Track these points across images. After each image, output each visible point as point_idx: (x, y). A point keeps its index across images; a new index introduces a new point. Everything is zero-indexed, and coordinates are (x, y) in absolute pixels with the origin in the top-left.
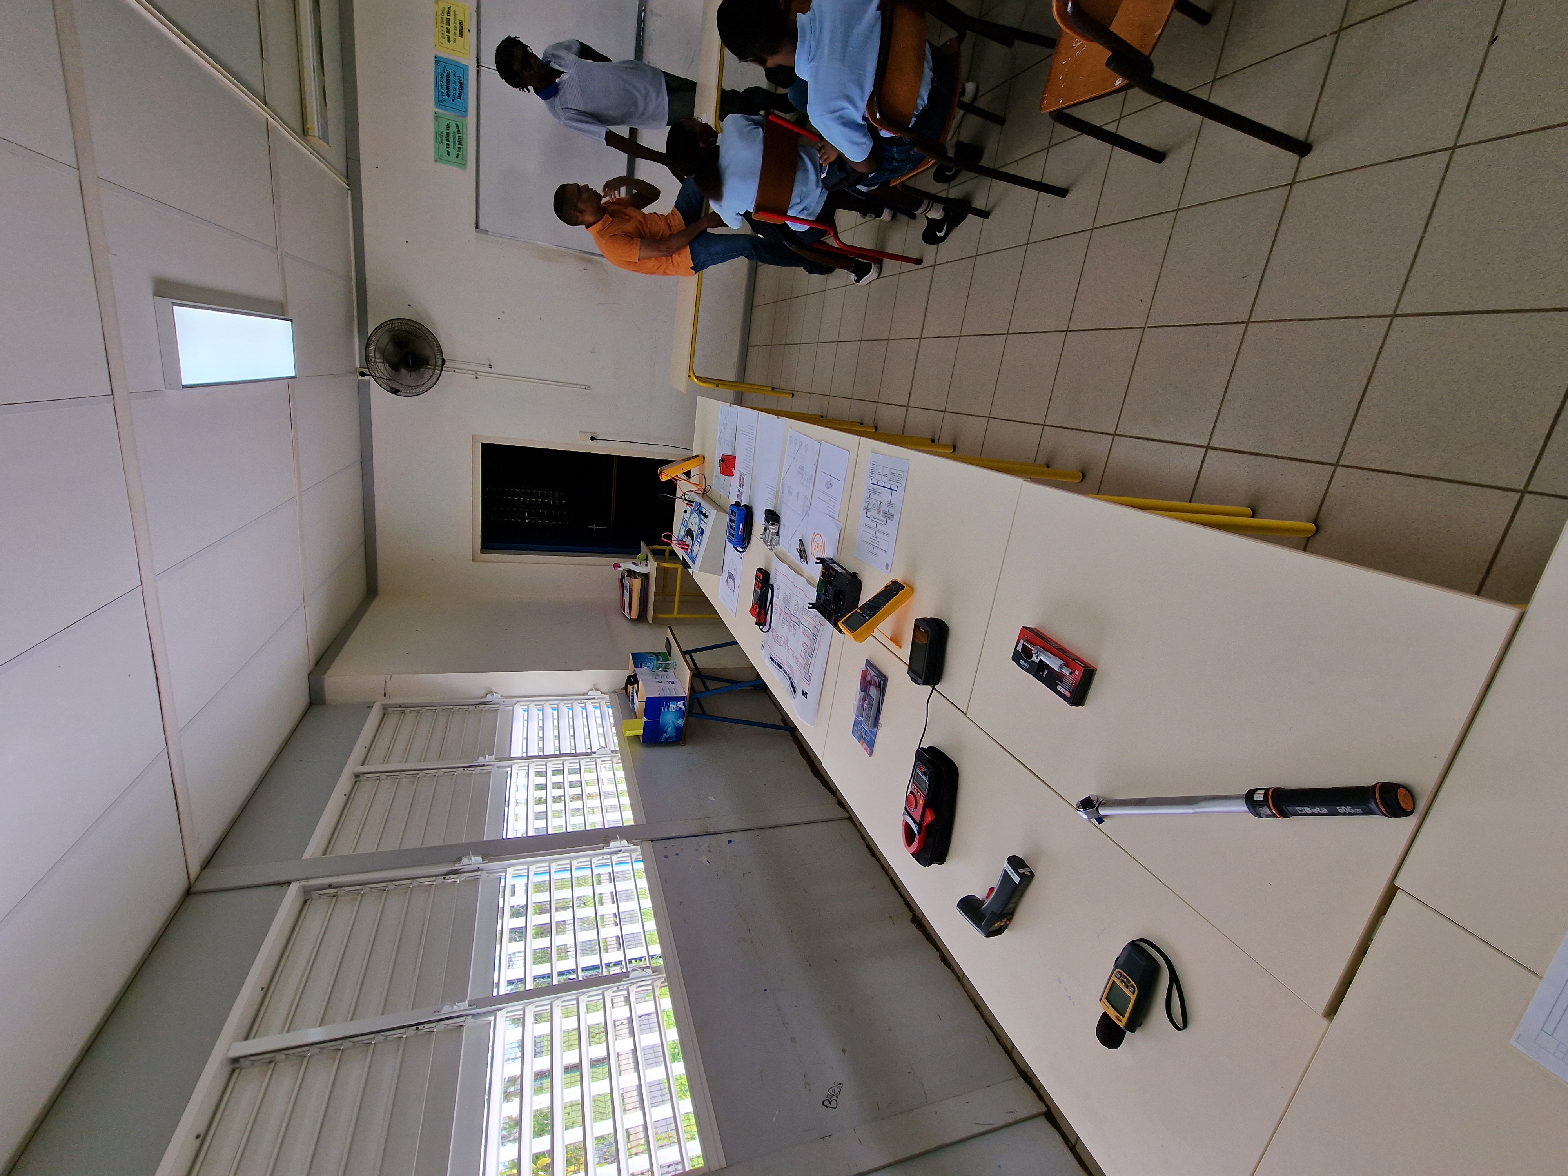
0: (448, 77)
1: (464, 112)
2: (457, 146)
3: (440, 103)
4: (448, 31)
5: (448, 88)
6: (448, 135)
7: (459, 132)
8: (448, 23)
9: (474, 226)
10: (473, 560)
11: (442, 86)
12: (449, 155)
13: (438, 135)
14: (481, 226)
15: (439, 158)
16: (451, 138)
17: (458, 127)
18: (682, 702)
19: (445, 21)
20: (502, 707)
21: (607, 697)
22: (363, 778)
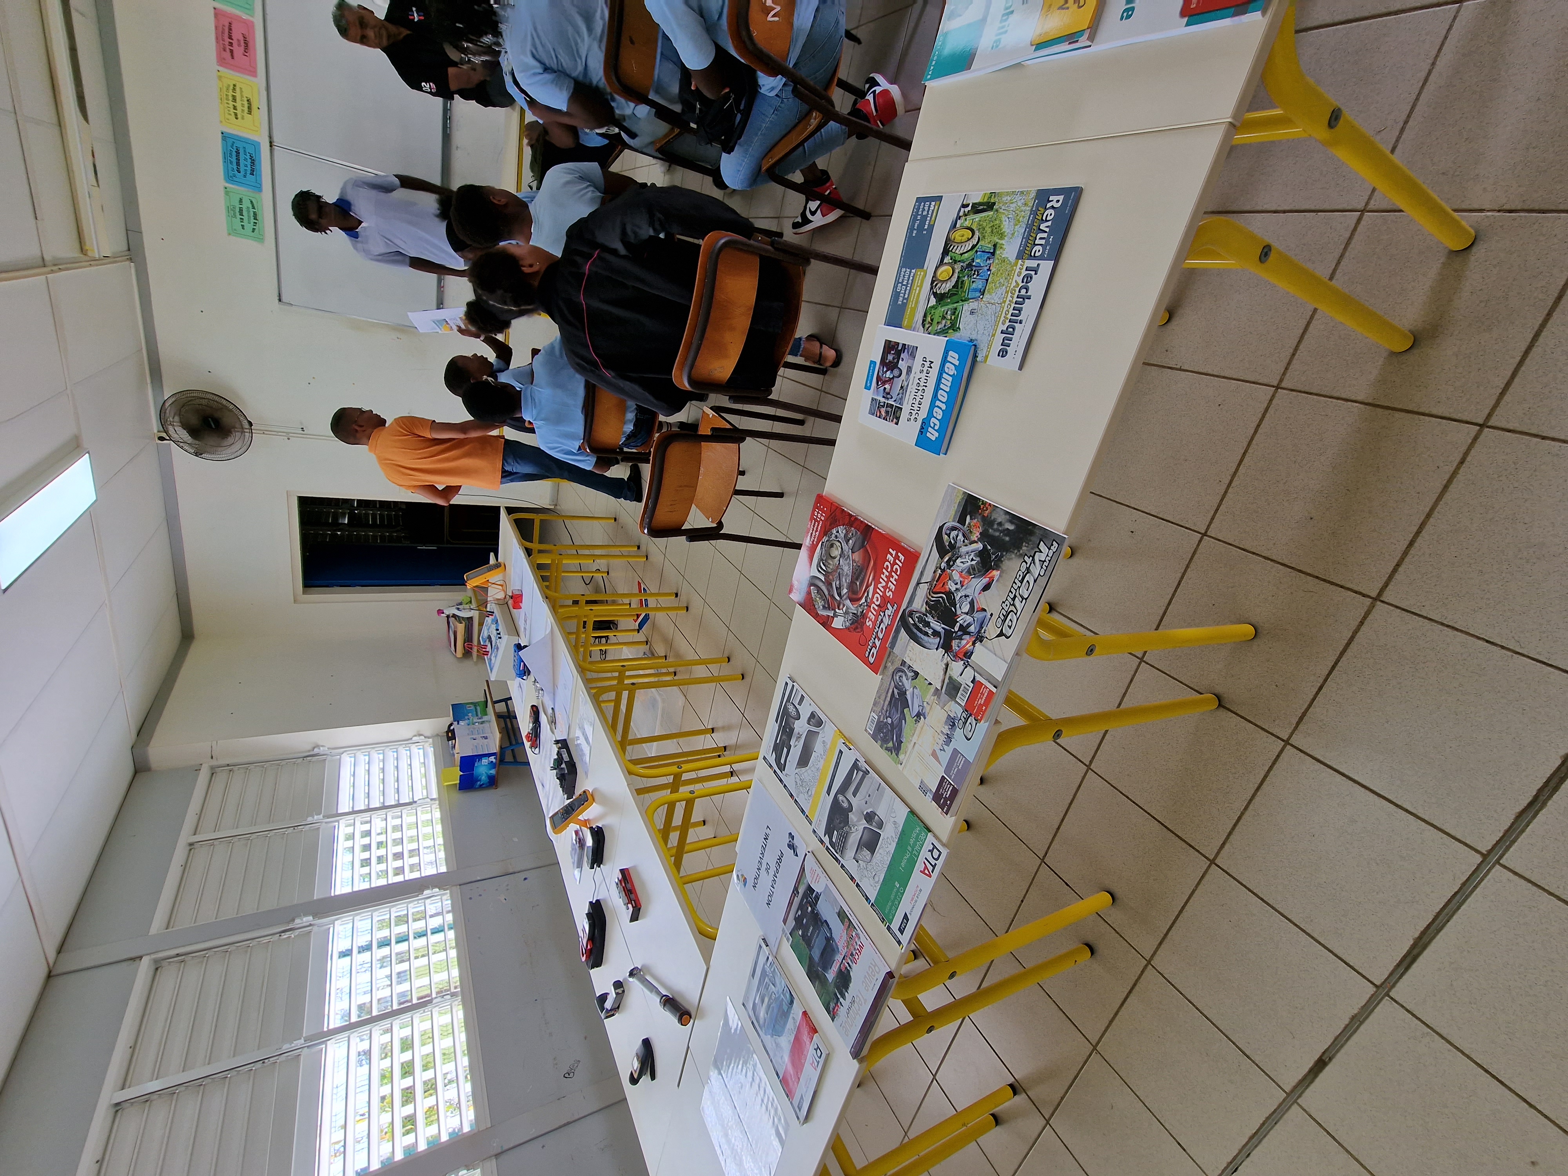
0: (238, 153)
1: (259, 188)
2: (253, 221)
3: (230, 178)
4: (235, 108)
5: (238, 164)
6: (241, 210)
7: (254, 208)
8: (234, 100)
9: (277, 298)
10: (295, 601)
11: (231, 163)
12: (243, 228)
13: (230, 209)
14: (284, 299)
15: (232, 232)
16: (245, 213)
17: (251, 202)
18: (493, 757)
19: (231, 98)
20: (329, 758)
21: (431, 740)
22: (196, 845)
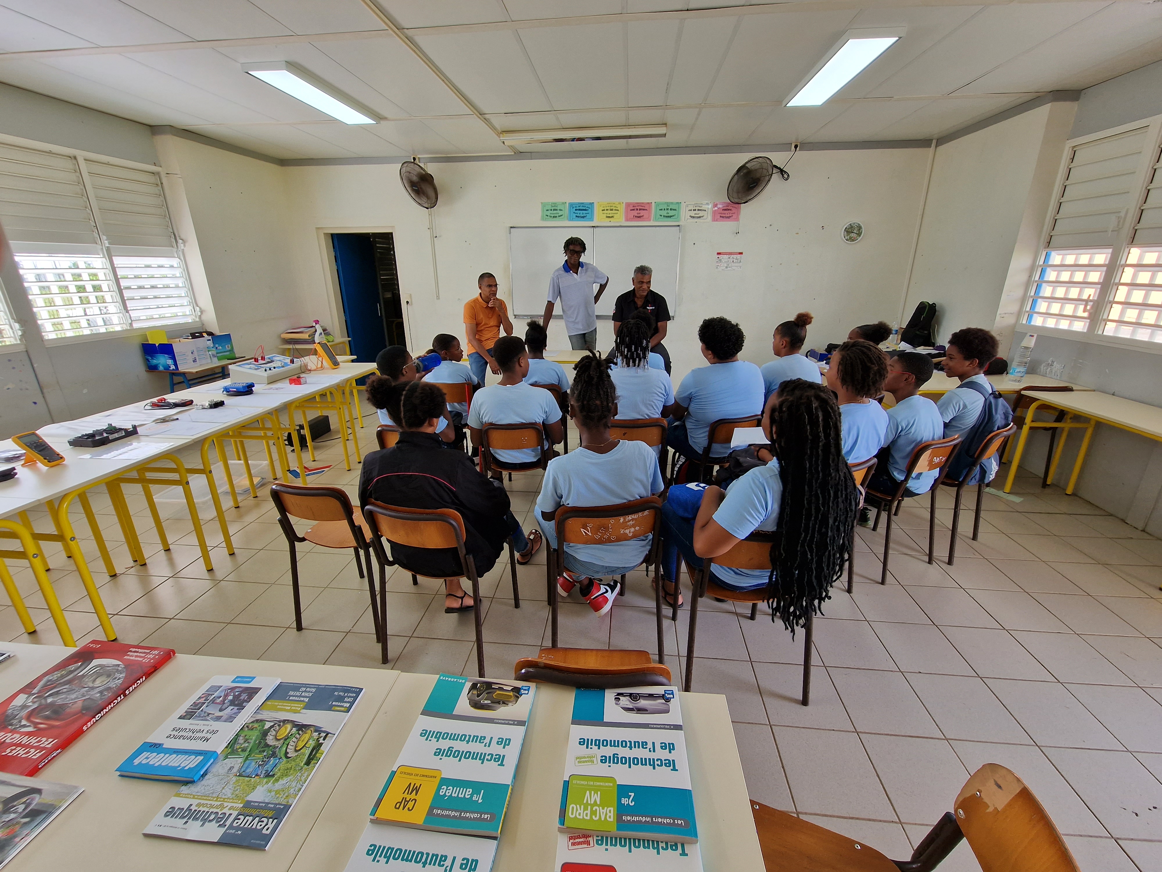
0: (585, 210)
1: (571, 219)
2: (552, 215)
3: (571, 205)
4: (607, 210)
5: (579, 210)
6: (556, 210)
7: (559, 216)
8: (612, 210)
9: (512, 226)
10: (318, 228)
11: (580, 206)
12: (547, 210)
13: (554, 205)
14: (512, 229)
15: (544, 205)
16: (555, 212)
17: (562, 215)
18: (174, 368)
19: (611, 208)
20: (175, 250)
22: (74, 162)
